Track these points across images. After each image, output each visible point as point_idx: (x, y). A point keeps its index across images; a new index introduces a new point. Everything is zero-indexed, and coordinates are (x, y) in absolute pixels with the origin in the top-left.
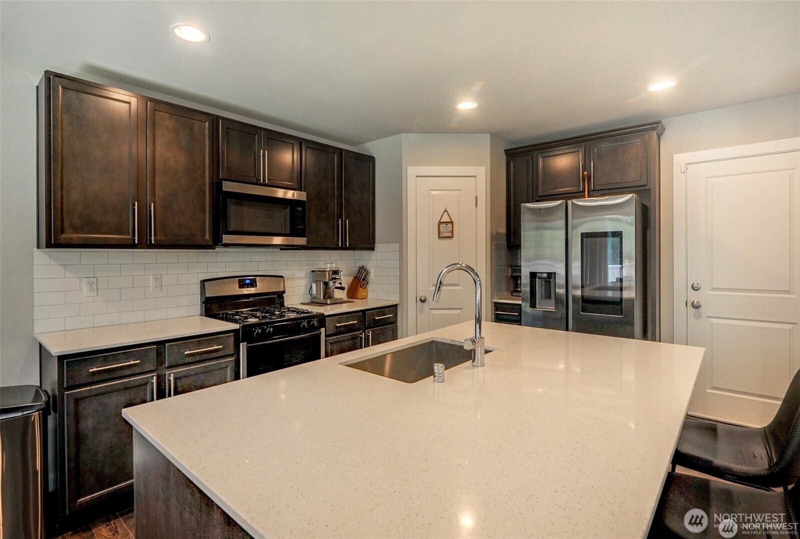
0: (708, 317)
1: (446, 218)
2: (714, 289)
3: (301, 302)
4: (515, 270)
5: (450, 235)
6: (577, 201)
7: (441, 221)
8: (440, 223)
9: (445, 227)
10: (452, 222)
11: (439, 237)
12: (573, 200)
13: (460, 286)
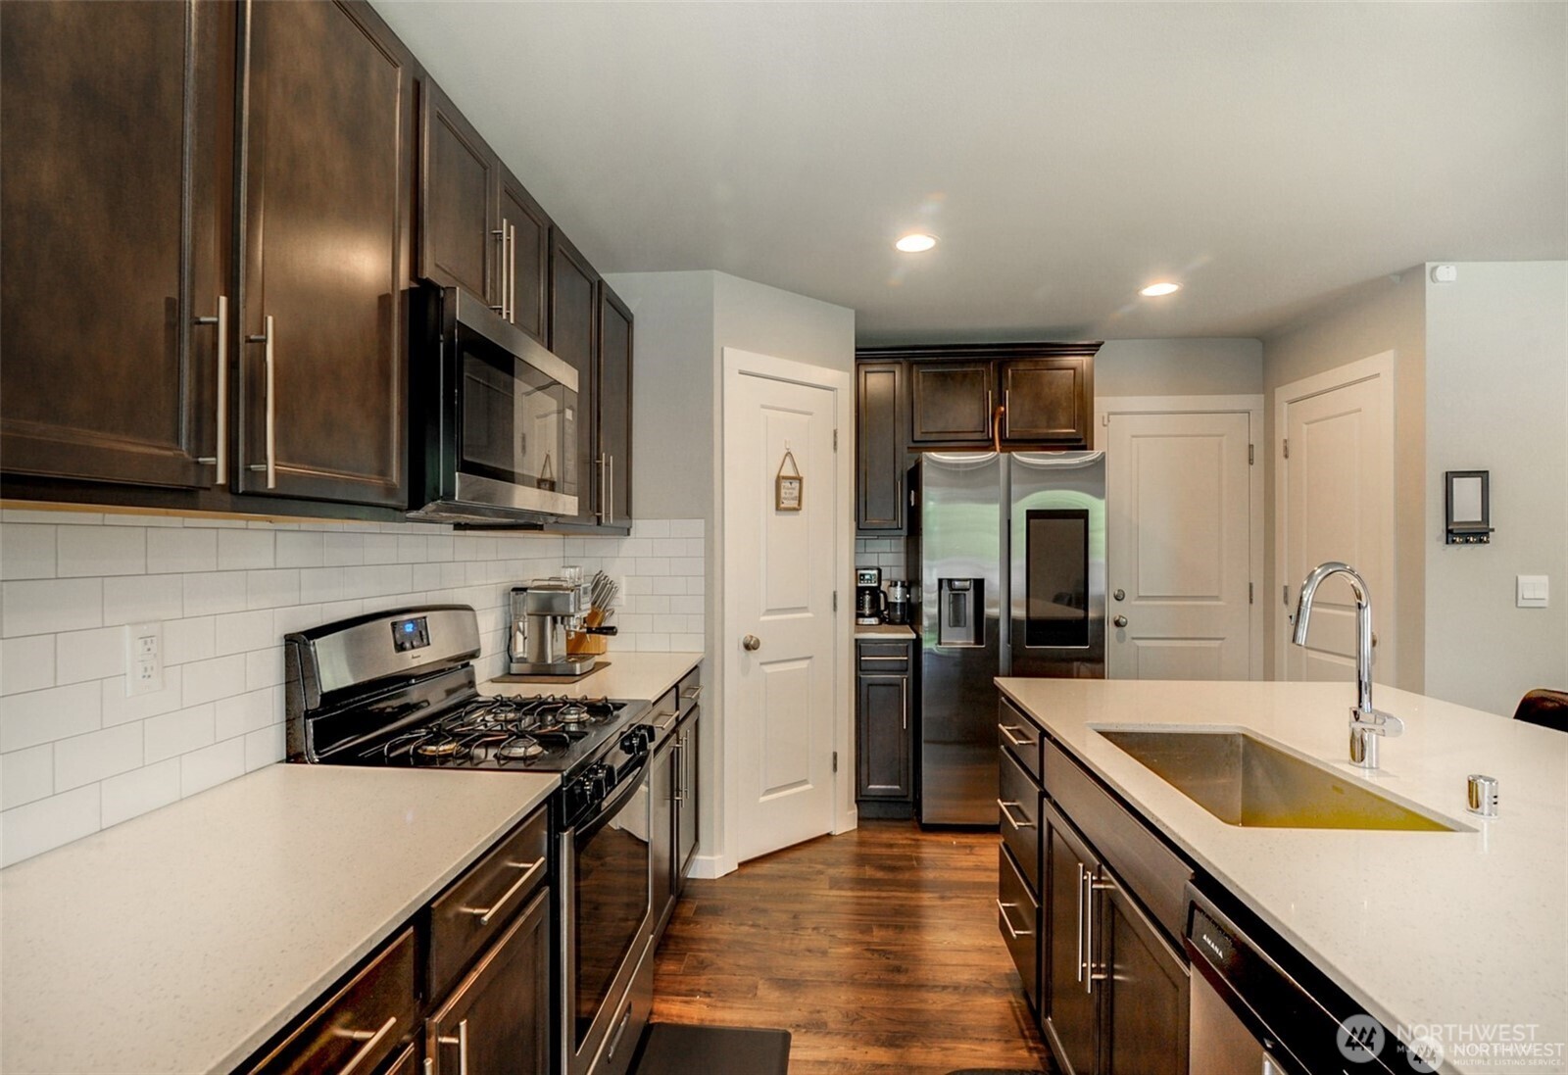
0: (1133, 638)
1: (788, 471)
2: (1140, 598)
3: (490, 677)
4: (863, 575)
5: (796, 506)
6: (1020, 455)
7: (782, 474)
8: (779, 480)
9: (788, 489)
10: (800, 480)
11: (778, 508)
12: (1014, 453)
13: (808, 612)
